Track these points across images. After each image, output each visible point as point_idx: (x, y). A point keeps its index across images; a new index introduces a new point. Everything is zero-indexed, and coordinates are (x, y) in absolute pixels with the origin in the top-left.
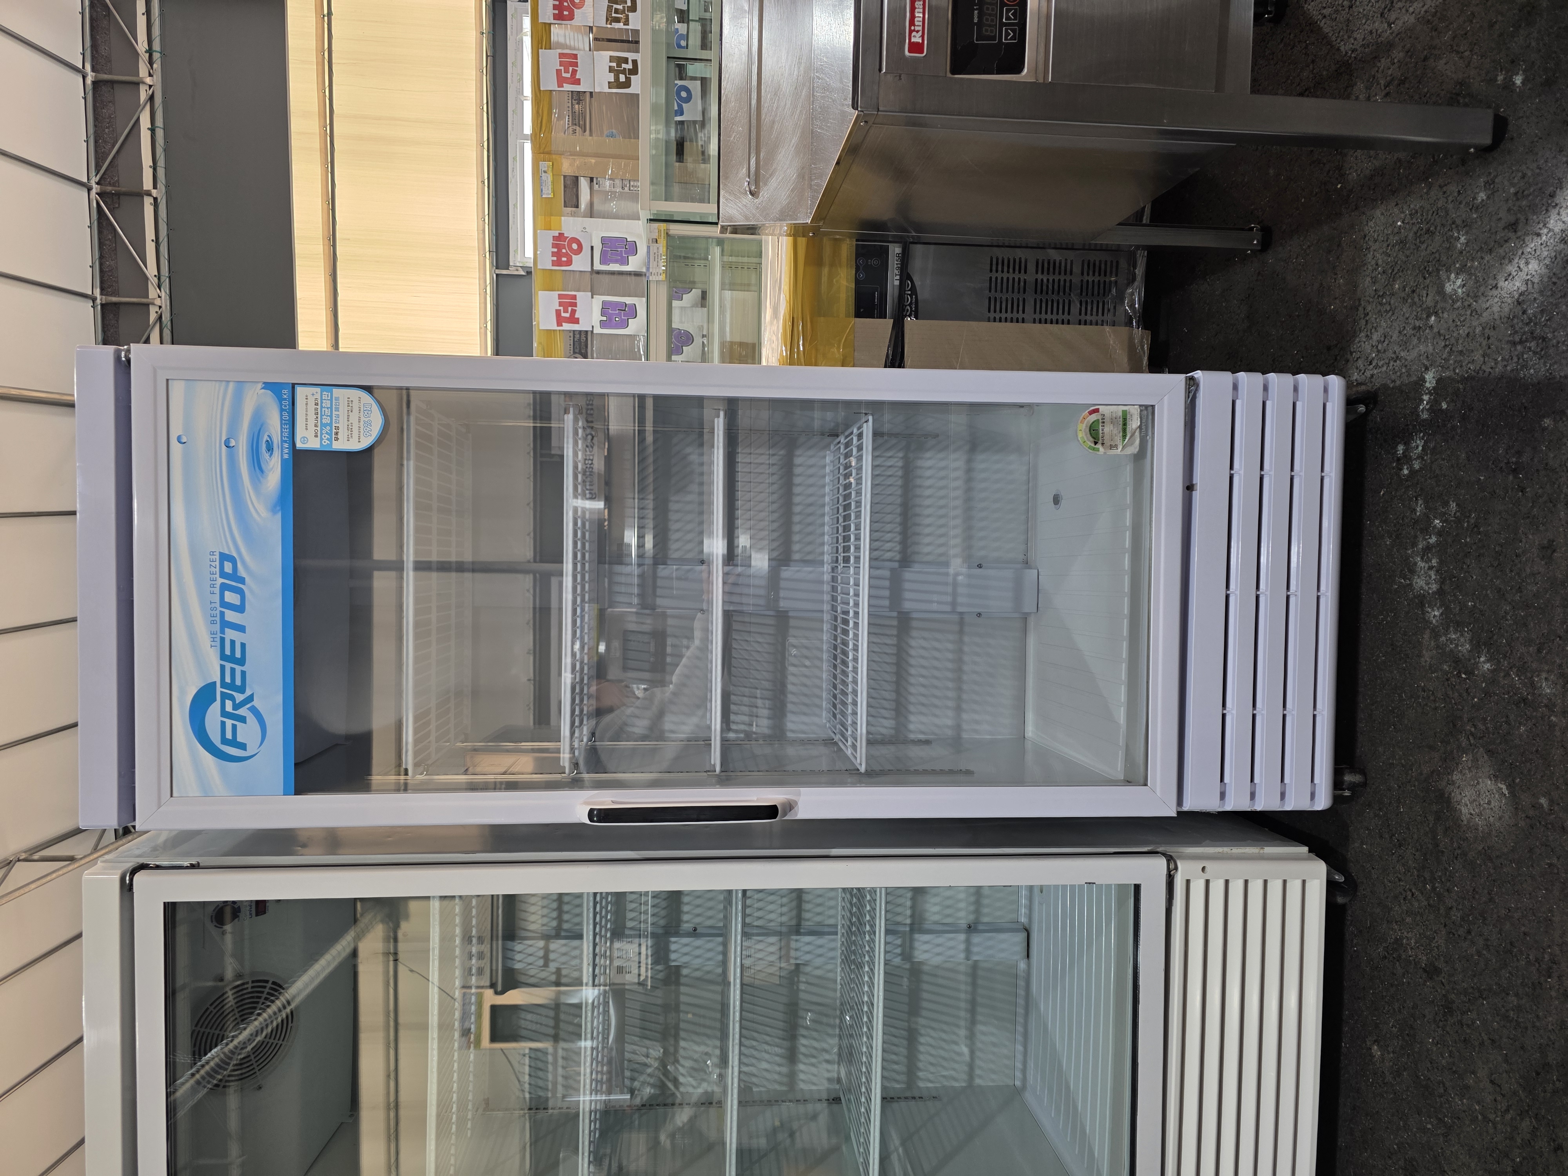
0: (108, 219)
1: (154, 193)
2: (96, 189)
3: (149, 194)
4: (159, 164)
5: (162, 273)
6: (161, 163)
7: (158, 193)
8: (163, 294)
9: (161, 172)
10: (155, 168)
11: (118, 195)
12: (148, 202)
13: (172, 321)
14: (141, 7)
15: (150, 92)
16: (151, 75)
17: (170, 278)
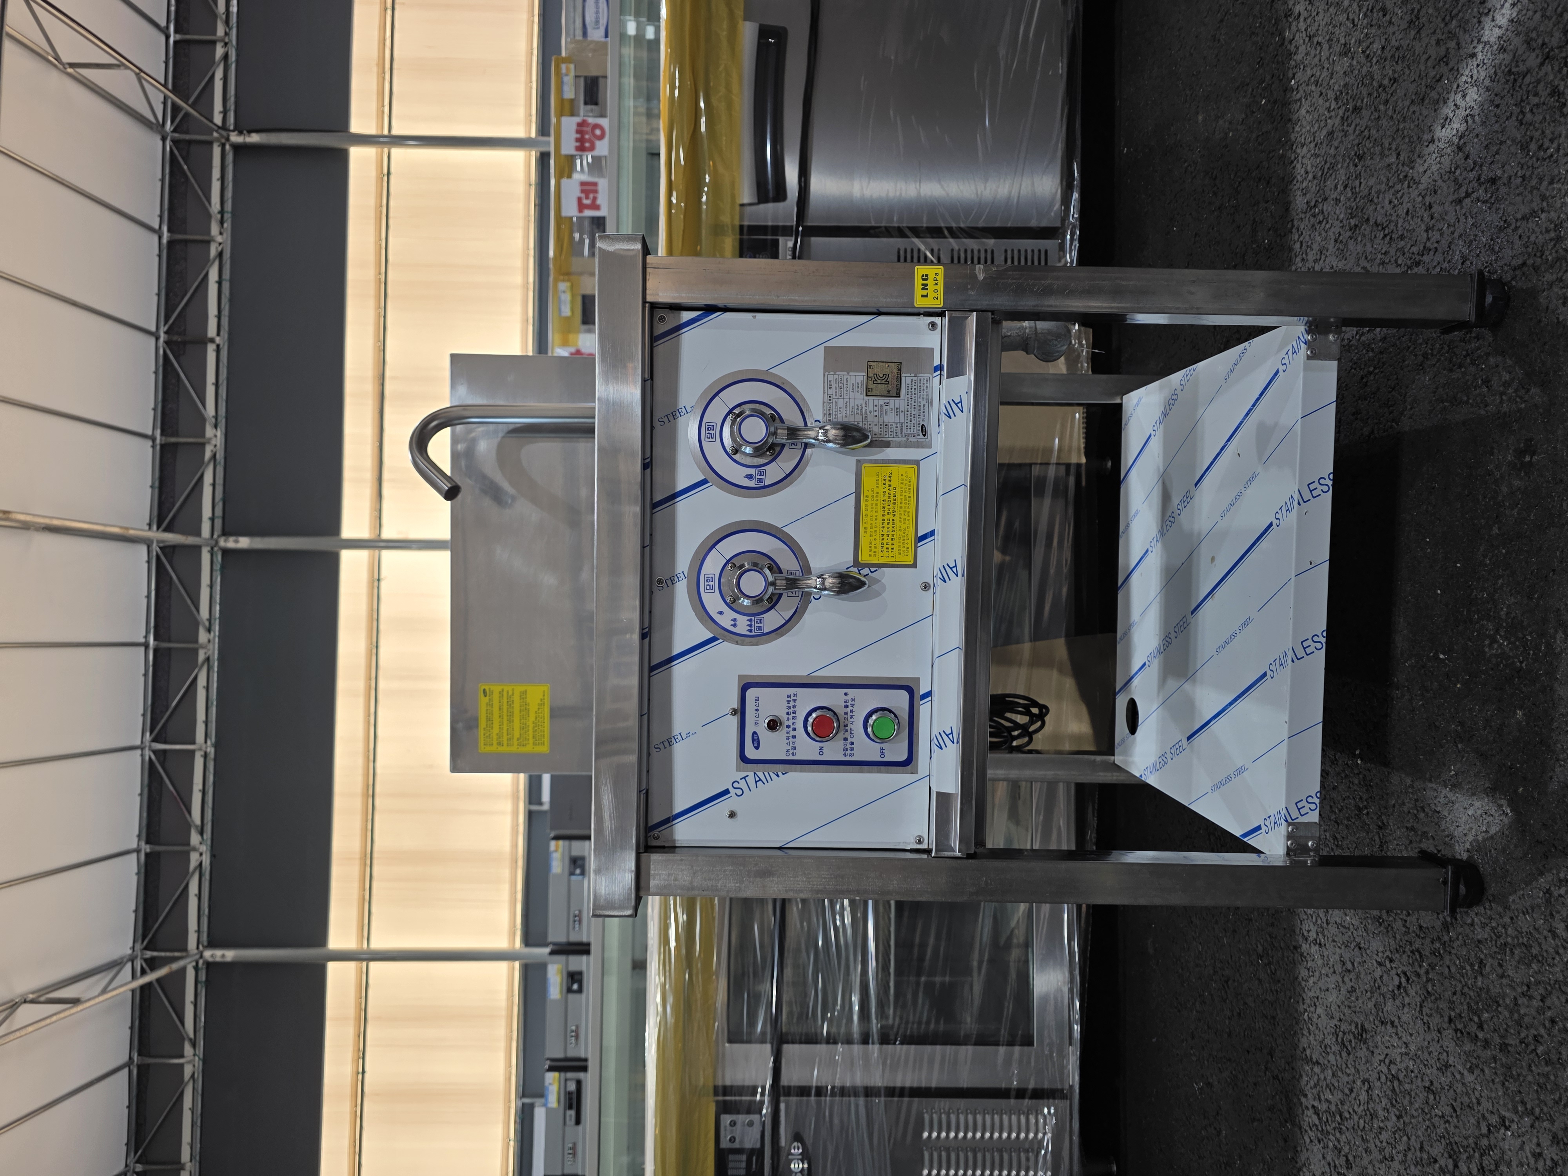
0: (172, 365)
1: (218, 340)
2: (163, 337)
3: (212, 341)
4: (223, 313)
5: (219, 413)
6: (226, 312)
8: (219, 433)
10: (219, 317)
11: (184, 343)
12: (211, 349)
13: (225, 458)
14: (216, 173)
15: (220, 249)
16: (221, 233)
17: (227, 418)
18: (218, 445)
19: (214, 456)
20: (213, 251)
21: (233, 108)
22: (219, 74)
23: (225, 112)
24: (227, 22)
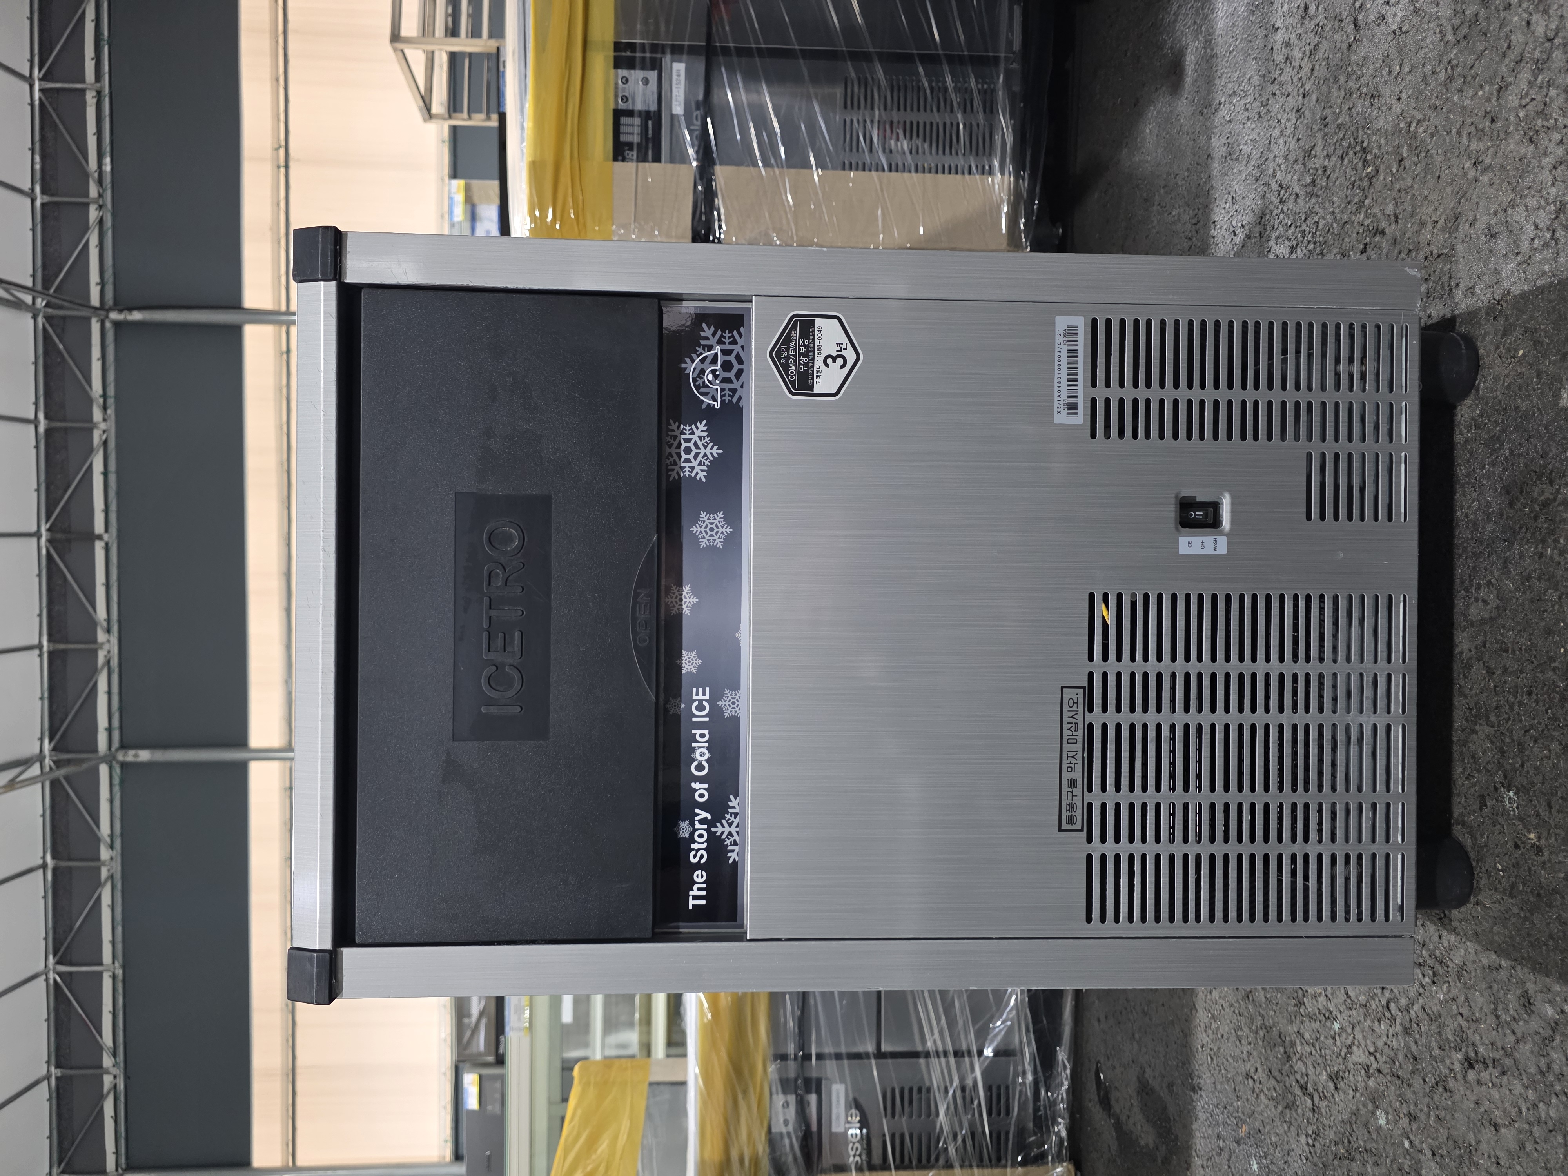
7: (110, 537)
9: (113, 517)
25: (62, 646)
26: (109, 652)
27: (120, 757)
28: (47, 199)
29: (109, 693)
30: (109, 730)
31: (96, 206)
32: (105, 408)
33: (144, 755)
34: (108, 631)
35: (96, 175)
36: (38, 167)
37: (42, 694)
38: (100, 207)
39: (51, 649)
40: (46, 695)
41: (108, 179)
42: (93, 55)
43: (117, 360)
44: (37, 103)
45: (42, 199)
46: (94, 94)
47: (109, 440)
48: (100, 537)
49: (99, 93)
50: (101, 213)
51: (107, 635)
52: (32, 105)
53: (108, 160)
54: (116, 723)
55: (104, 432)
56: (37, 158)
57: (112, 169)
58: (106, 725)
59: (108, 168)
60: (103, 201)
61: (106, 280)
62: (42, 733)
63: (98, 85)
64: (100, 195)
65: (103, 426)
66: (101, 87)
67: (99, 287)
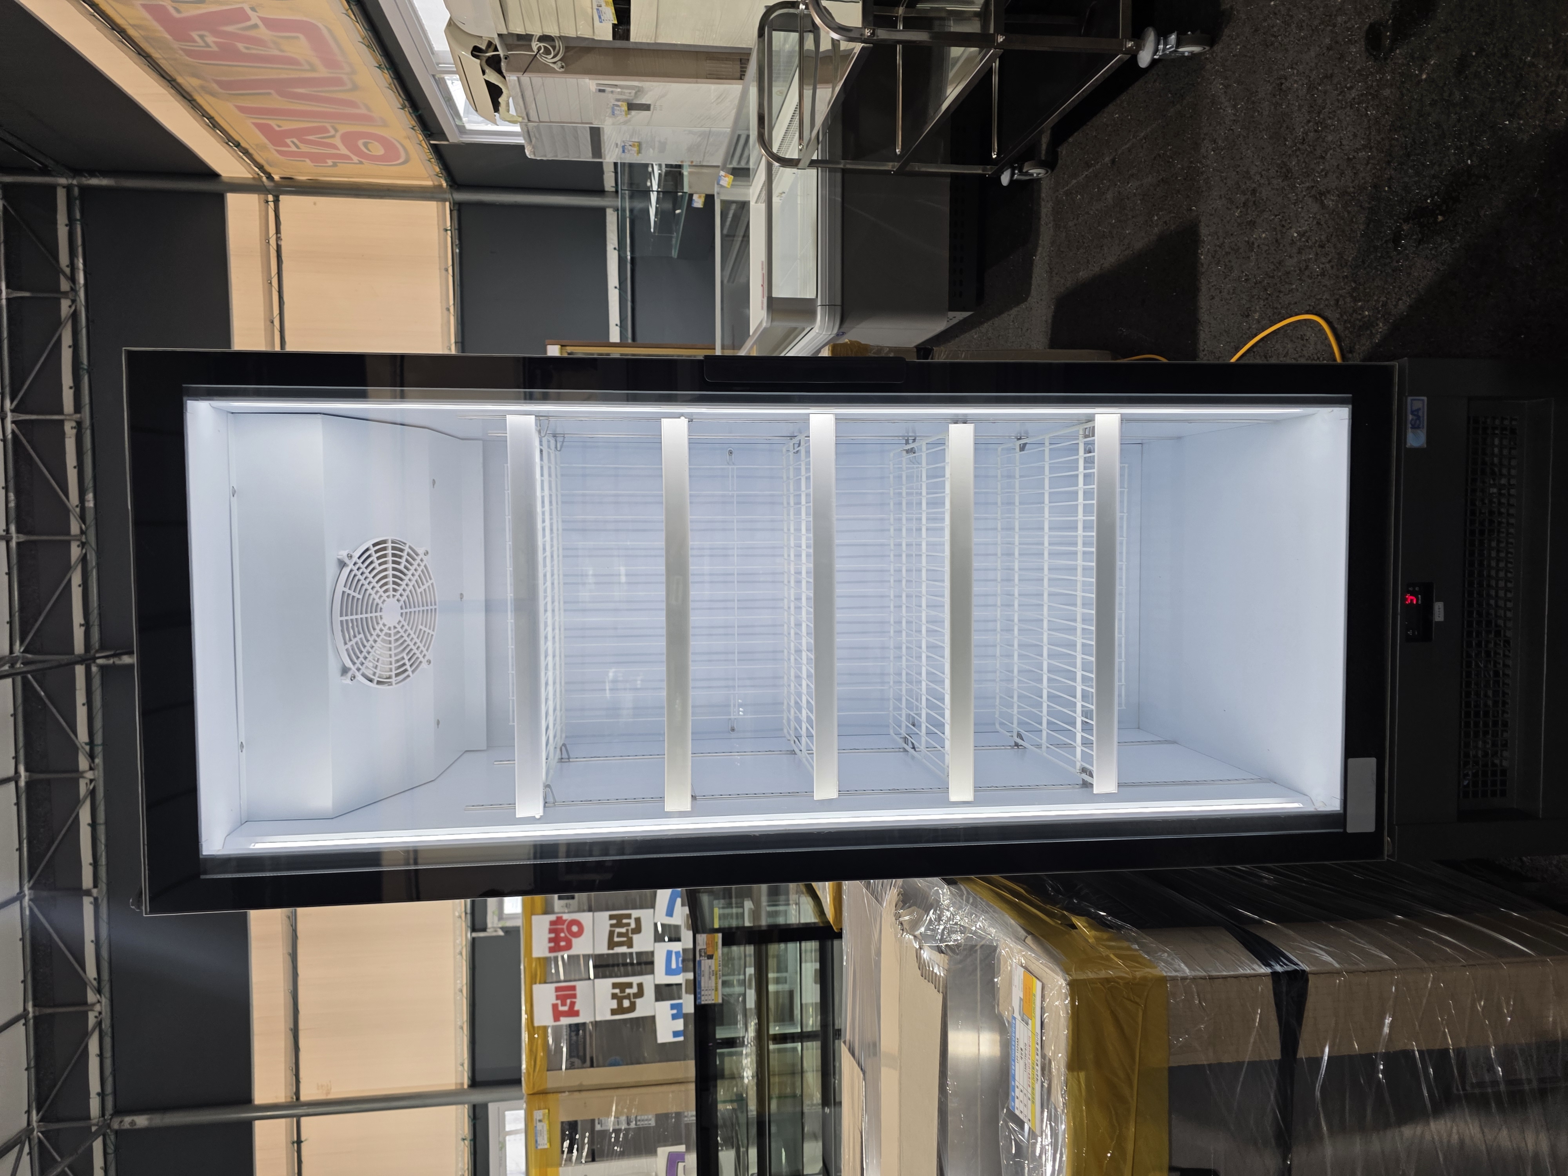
0: (41, 925)
1: (95, 892)
2: (28, 896)
4: (99, 861)
5: (103, 976)
6: (103, 861)
7: (98, 892)
8: (103, 999)
9: (102, 871)
10: (95, 864)
12: (87, 903)
13: (112, 1026)
14: (81, 697)
15: (91, 787)
16: (91, 769)
17: (111, 981)
18: (103, 1013)
19: (99, 1024)
20: (83, 789)
21: (96, 623)
22: (76, 579)
23: (87, 625)
24: (83, 518)
25: (49, 1011)
26: (100, 1013)
27: (115, 1126)
28: (23, 538)
29: (101, 1055)
30: (102, 1095)
31: (78, 543)
32: (92, 756)
33: (142, 1121)
34: (99, 991)
35: (78, 510)
36: (12, 504)
37: (28, 1064)
38: (83, 545)
39: (37, 1014)
40: (32, 1064)
41: (90, 516)
42: (71, 384)
43: (104, 705)
44: (10, 436)
45: (18, 538)
46: (74, 424)
47: (97, 788)
48: (88, 893)
49: (79, 425)
50: (84, 551)
51: (98, 996)
52: (4, 440)
53: (90, 496)
54: (109, 1089)
55: (91, 781)
56: (12, 496)
57: (95, 504)
58: (99, 1090)
59: (90, 504)
60: (86, 538)
61: (91, 623)
62: (29, 1106)
63: (78, 416)
64: (82, 532)
65: (90, 775)
66: (81, 418)
67: (83, 629)
